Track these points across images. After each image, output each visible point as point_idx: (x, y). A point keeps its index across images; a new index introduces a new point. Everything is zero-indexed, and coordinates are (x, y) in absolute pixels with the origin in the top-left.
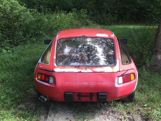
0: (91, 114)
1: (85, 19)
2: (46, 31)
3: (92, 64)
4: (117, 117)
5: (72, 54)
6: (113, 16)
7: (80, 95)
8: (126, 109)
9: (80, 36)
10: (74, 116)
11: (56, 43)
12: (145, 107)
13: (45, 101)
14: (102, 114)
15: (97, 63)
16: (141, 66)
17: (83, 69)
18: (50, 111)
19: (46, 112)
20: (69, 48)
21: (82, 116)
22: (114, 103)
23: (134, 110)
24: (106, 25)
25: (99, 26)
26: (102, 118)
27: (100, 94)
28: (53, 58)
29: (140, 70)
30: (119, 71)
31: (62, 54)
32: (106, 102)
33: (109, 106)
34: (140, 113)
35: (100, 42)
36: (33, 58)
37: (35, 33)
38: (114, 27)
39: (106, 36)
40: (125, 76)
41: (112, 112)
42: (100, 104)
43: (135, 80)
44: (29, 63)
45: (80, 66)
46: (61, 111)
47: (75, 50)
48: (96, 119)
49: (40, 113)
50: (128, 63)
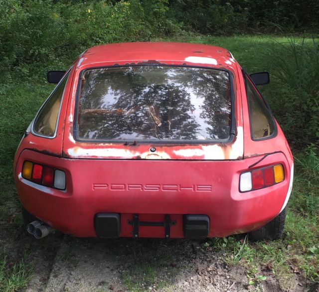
0: (167, 272)
1: (163, 17)
2: (56, 49)
3: (178, 138)
4: (234, 279)
5: (124, 110)
6: (237, 11)
7: (137, 220)
8: (262, 258)
9: (143, 62)
10: (122, 278)
11: (76, 78)
12: (310, 253)
13: (43, 236)
14: (197, 270)
15: (189, 134)
16: (305, 145)
17: (147, 150)
18: (57, 264)
19: (47, 264)
20: (116, 94)
21: (142, 276)
22: (229, 242)
23: (283, 261)
24: (219, 35)
25: (199, 37)
26: (195, 283)
27: (191, 218)
28: (66, 120)
29: (301, 154)
30: (243, 158)
31: (96, 110)
32: (208, 240)
33: (217, 250)
34: (296, 268)
35: (199, 79)
36: (19, 121)
37: (26, 52)
38: (240, 41)
39: (212, 61)
40: (259, 170)
41: (224, 265)
42: (192, 245)
43: (285, 182)
44: (6, 132)
45: (138, 142)
46: (85, 262)
47: (130, 100)
48: (180, 285)
49: (29, 268)
50: (269, 136)
